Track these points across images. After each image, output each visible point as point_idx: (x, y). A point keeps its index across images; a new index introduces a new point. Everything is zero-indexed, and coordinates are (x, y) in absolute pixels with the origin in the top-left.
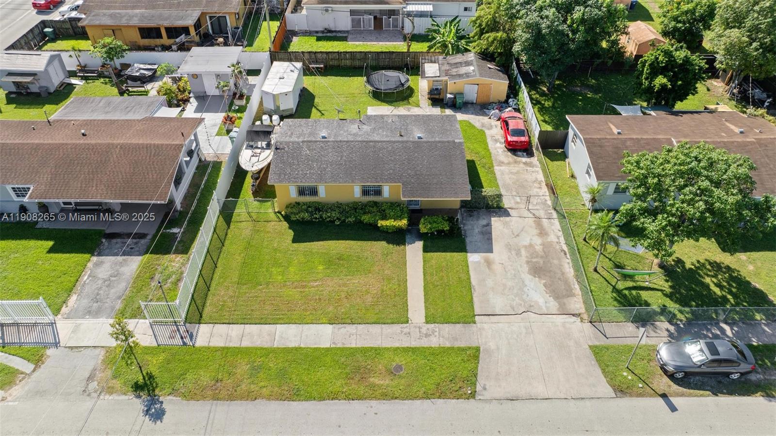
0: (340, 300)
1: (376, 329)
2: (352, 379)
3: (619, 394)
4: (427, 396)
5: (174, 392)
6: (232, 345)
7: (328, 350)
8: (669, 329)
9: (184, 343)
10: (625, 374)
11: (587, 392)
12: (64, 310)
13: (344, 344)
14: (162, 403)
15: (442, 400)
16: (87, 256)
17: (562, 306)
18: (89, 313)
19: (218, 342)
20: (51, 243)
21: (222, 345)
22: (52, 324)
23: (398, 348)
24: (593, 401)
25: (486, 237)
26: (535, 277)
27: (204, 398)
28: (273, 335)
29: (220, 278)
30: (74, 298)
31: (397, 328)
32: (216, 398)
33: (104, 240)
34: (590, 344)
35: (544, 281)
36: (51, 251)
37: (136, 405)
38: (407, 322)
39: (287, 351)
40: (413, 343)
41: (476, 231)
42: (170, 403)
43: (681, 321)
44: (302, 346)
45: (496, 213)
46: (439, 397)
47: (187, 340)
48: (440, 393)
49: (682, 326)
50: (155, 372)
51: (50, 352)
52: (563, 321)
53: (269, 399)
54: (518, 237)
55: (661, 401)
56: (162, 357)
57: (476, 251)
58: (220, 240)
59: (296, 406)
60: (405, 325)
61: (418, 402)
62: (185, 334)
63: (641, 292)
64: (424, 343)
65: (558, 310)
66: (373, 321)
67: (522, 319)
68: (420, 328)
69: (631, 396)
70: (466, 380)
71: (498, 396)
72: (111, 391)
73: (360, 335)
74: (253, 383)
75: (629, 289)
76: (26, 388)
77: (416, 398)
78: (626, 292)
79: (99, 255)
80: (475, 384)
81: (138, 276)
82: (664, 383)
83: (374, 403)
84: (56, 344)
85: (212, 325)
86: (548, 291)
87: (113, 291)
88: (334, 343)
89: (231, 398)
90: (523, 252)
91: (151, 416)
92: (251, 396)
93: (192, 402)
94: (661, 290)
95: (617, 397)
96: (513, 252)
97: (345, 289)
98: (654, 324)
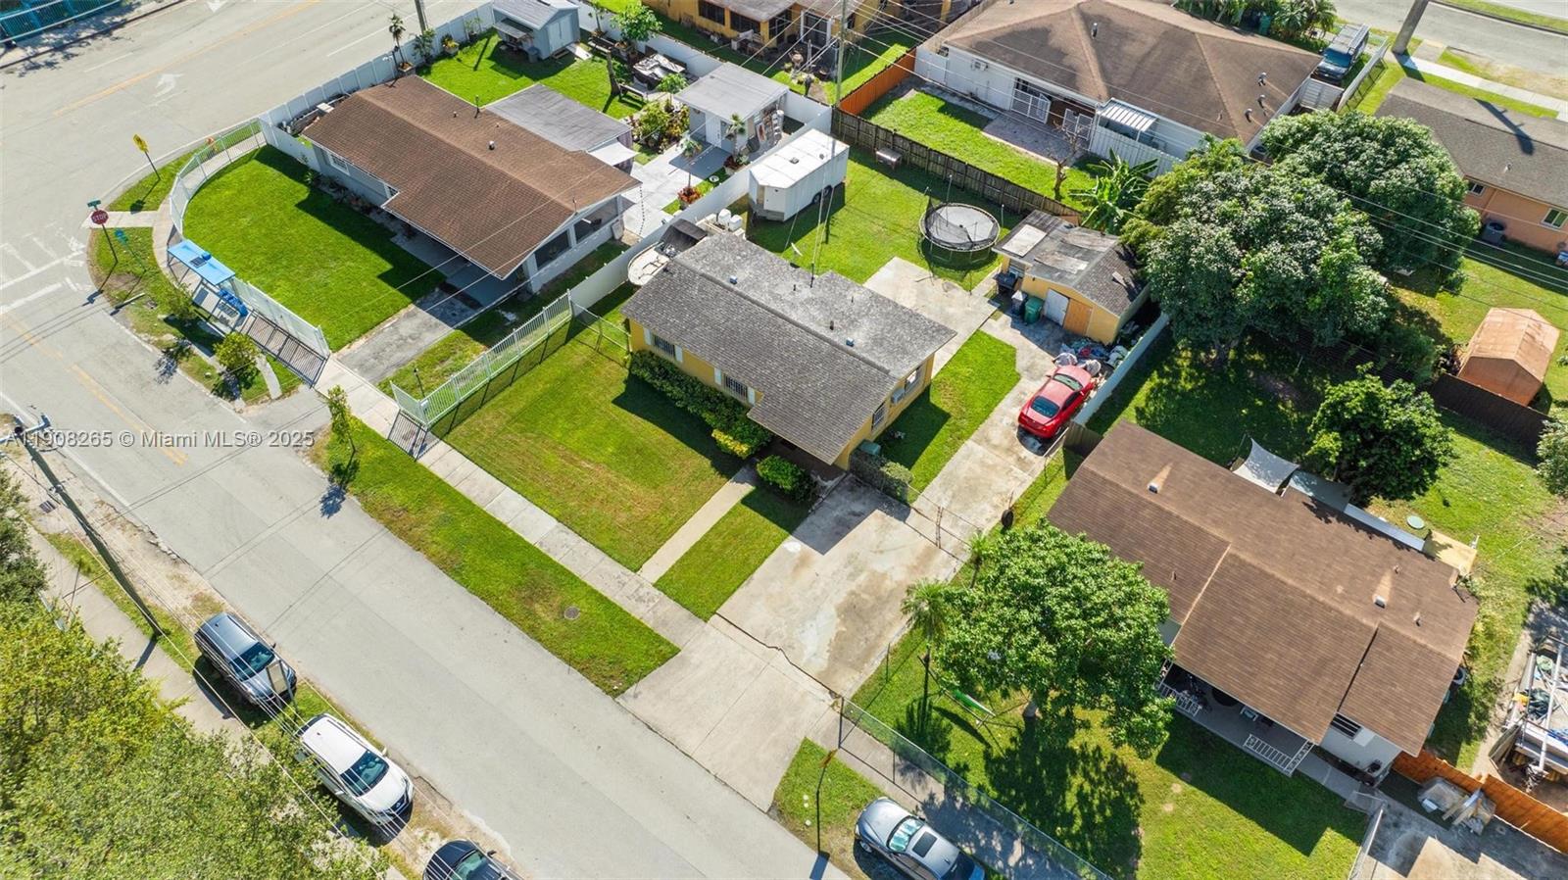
0: (593, 499)
1: (595, 556)
2: (520, 591)
3: (774, 813)
4: (570, 661)
5: (361, 496)
6: (448, 481)
7: (528, 546)
8: (937, 796)
9: (411, 451)
10: (806, 797)
11: (740, 783)
12: (345, 350)
13: (549, 550)
14: (344, 499)
15: (580, 675)
16: (408, 300)
17: (830, 671)
18: (361, 366)
19: (439, 471)
20: (388, 267)
21: (440, 476)
22: (324, 359)
23: (595, 592)
24: (735, 797)
25: (840, 529)
26: (839, 616)
27: (380, 517)
28: (493, 494)
29: (504, 399)
30: (362, 341)
31: (618, 569)
32: (389, 525)
33: (437, 290)
34: (810, 738)
35: (844, 629)
36: (384, 277)
37: (322, 485)
38: (635, 571)
39: (491, 520)
40: (617, 598)
41: (837, 513)
42: (351, 505)
43: (966, 798)
44: (509, 526)
45: (890, 505)
46: (581, 671)
47: (416, 450)
48: (585, 666)
49: (958, 805)
50: (362, 465)
51: (303, 388)
52: (810, 689)
53: (429, 558)
54: (878, 555)
55: (814, 856)
56: (381, 452)
57: (803, 539)
58: (543, 353)
59: (445, 582)
60: (630, 572)
61: (555, 659)
62: (419, 443)
63: (956, 729)
64: (628, 606)
65: (819, 674)
66: (601, 545)
67: (764, 654)
68: (642, 586)
69: (785, 825)
70: (627, 673)
71: (639, 712)
72: (316, 458)
73: (574, 552)
74: (431, 533)
75: (945, 713)
76: (261, 412)
77: (559, 654)
78: (935, 714)
79: (419, 306)
80: (631, 685)
81: (433, 351)
82: (841, 843)
83: (515, 629)
84: (312, 384)
85: (449, 447)
86: (834, 644)
87: (399, 354)
88: (541, 544)
89: (402, 534)
90: (862, 578)
91: (326, 506)
92: (418, 545)
93: (367, 515)
94: (988, 746)
95: (767, 813)
96: (850, 569)
97: (611, 490)
98: (923, 776)
